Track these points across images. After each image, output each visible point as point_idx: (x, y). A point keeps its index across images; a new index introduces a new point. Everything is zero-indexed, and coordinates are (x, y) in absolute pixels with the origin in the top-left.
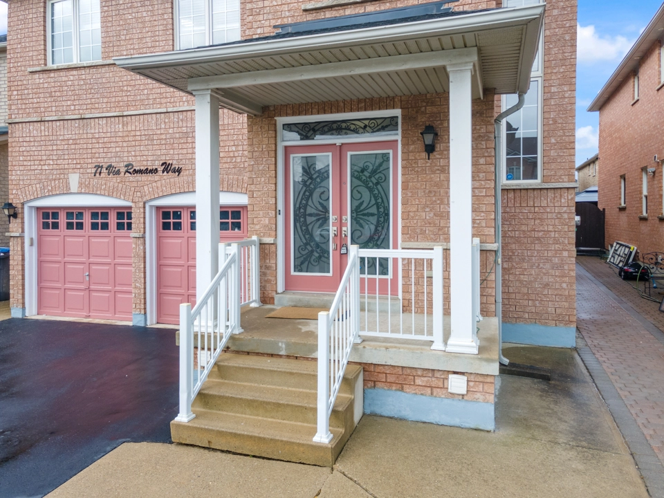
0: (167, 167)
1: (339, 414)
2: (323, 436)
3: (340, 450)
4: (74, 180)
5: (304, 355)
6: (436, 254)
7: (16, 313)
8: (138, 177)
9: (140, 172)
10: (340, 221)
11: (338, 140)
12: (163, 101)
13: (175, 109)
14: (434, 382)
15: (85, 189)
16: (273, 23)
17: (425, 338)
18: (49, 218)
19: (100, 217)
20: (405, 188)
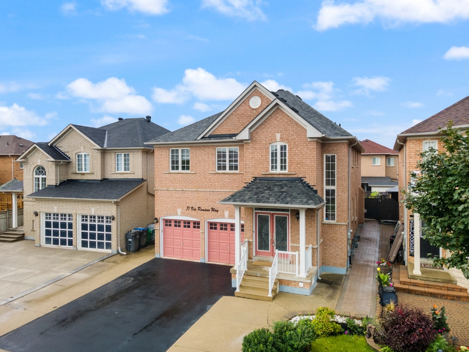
0: (213, 210)
1: (274, 291)
2: (270, 295)
3: (274, 298)
4: (179, 211)
5: (265, 276)
6: (296, 253)
7: (157, 256)
8: (203, 212)
9: (204, 210)
10: (272, 236)
11: (272, 212)
12: (212, 187)
13: (216, 190)
14: (296, 284)
15: (183, 214)
16: (252, 176)
17: (294, 273)
18: (168, 223)
19: (187, 224)
20: (291, 228)
